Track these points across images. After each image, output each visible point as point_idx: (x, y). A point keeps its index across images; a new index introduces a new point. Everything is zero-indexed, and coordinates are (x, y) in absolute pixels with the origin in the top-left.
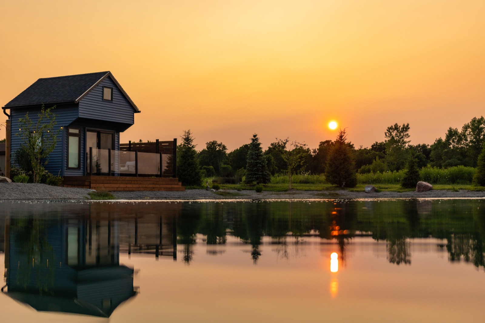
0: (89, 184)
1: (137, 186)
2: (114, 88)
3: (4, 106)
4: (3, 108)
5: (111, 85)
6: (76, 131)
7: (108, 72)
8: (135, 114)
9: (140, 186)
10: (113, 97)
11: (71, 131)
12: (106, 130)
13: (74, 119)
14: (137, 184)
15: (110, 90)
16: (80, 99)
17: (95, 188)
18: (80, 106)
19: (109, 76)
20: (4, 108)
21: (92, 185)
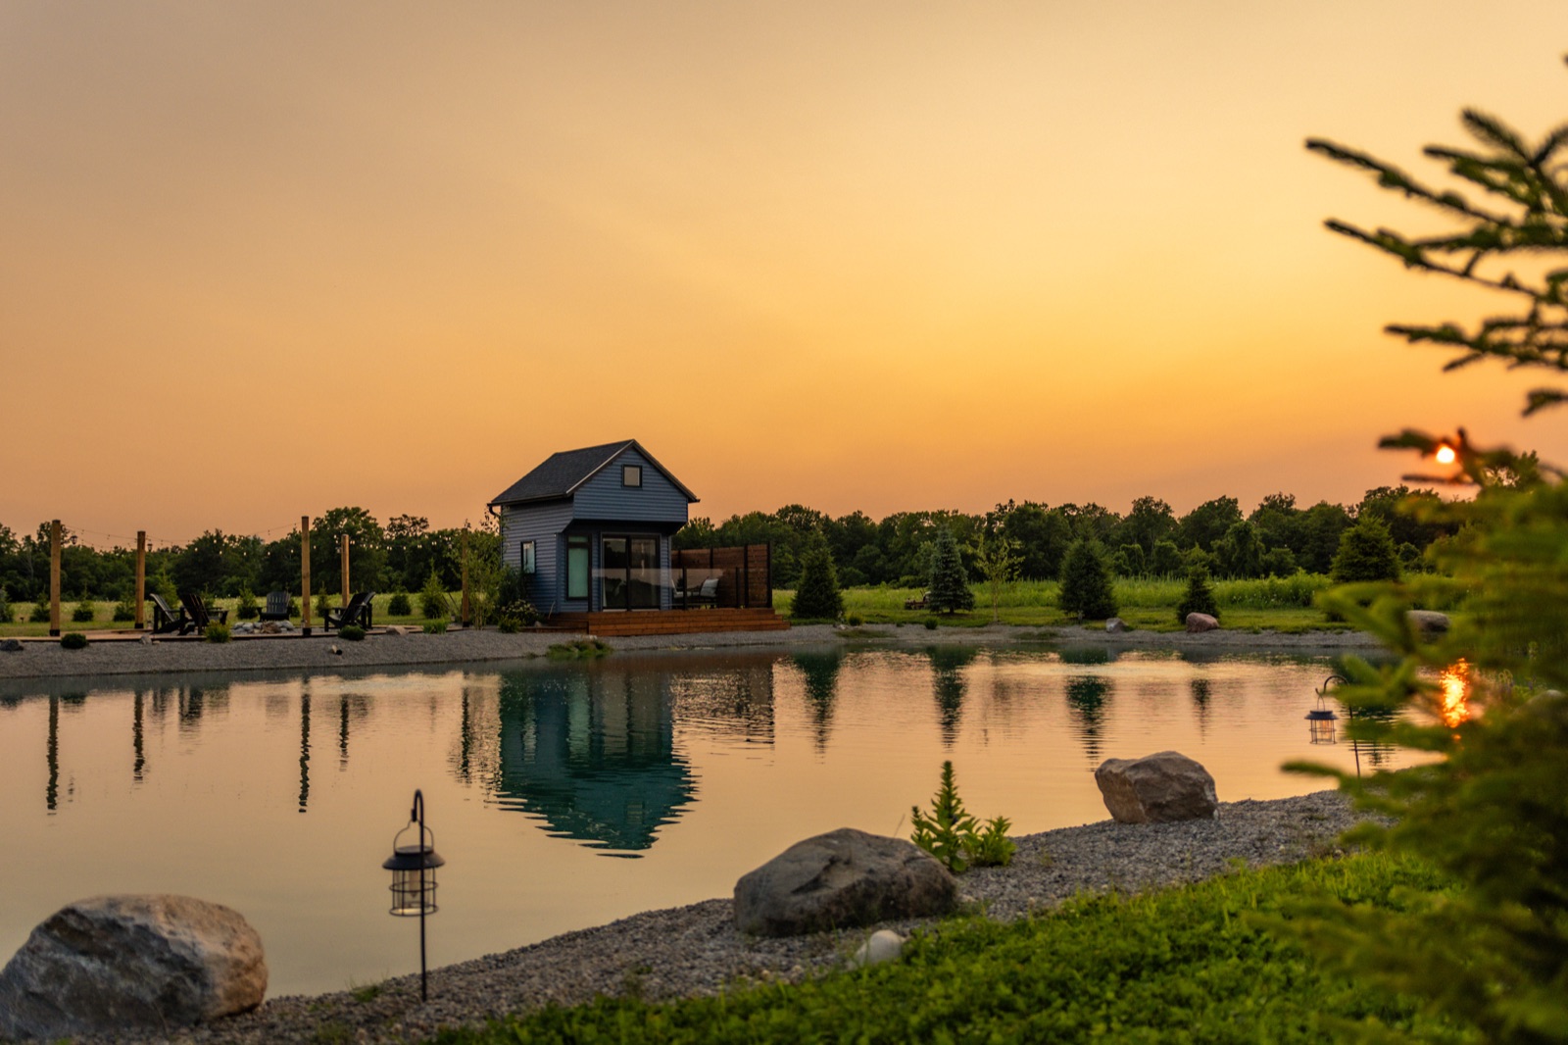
0: (585, 625)
1: (686, 625)
2: (644, 465)
3: (490, 502)
4: (488, 505)
5: (641, 462)
6: (582, 540)
7: (629, 441)
8: (689, 505)
9: (692, 624)
10: (644, 481)
11: (572, 540)
12: (642, 534)
13: (568, 522)
14: (686, 621)
15: (638, 470)
16: (576, 489)
17: (596, 633)
18: (575, 501)
19: (633, 447)
20: (490, 506)
21: (591, 628)
